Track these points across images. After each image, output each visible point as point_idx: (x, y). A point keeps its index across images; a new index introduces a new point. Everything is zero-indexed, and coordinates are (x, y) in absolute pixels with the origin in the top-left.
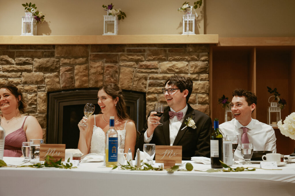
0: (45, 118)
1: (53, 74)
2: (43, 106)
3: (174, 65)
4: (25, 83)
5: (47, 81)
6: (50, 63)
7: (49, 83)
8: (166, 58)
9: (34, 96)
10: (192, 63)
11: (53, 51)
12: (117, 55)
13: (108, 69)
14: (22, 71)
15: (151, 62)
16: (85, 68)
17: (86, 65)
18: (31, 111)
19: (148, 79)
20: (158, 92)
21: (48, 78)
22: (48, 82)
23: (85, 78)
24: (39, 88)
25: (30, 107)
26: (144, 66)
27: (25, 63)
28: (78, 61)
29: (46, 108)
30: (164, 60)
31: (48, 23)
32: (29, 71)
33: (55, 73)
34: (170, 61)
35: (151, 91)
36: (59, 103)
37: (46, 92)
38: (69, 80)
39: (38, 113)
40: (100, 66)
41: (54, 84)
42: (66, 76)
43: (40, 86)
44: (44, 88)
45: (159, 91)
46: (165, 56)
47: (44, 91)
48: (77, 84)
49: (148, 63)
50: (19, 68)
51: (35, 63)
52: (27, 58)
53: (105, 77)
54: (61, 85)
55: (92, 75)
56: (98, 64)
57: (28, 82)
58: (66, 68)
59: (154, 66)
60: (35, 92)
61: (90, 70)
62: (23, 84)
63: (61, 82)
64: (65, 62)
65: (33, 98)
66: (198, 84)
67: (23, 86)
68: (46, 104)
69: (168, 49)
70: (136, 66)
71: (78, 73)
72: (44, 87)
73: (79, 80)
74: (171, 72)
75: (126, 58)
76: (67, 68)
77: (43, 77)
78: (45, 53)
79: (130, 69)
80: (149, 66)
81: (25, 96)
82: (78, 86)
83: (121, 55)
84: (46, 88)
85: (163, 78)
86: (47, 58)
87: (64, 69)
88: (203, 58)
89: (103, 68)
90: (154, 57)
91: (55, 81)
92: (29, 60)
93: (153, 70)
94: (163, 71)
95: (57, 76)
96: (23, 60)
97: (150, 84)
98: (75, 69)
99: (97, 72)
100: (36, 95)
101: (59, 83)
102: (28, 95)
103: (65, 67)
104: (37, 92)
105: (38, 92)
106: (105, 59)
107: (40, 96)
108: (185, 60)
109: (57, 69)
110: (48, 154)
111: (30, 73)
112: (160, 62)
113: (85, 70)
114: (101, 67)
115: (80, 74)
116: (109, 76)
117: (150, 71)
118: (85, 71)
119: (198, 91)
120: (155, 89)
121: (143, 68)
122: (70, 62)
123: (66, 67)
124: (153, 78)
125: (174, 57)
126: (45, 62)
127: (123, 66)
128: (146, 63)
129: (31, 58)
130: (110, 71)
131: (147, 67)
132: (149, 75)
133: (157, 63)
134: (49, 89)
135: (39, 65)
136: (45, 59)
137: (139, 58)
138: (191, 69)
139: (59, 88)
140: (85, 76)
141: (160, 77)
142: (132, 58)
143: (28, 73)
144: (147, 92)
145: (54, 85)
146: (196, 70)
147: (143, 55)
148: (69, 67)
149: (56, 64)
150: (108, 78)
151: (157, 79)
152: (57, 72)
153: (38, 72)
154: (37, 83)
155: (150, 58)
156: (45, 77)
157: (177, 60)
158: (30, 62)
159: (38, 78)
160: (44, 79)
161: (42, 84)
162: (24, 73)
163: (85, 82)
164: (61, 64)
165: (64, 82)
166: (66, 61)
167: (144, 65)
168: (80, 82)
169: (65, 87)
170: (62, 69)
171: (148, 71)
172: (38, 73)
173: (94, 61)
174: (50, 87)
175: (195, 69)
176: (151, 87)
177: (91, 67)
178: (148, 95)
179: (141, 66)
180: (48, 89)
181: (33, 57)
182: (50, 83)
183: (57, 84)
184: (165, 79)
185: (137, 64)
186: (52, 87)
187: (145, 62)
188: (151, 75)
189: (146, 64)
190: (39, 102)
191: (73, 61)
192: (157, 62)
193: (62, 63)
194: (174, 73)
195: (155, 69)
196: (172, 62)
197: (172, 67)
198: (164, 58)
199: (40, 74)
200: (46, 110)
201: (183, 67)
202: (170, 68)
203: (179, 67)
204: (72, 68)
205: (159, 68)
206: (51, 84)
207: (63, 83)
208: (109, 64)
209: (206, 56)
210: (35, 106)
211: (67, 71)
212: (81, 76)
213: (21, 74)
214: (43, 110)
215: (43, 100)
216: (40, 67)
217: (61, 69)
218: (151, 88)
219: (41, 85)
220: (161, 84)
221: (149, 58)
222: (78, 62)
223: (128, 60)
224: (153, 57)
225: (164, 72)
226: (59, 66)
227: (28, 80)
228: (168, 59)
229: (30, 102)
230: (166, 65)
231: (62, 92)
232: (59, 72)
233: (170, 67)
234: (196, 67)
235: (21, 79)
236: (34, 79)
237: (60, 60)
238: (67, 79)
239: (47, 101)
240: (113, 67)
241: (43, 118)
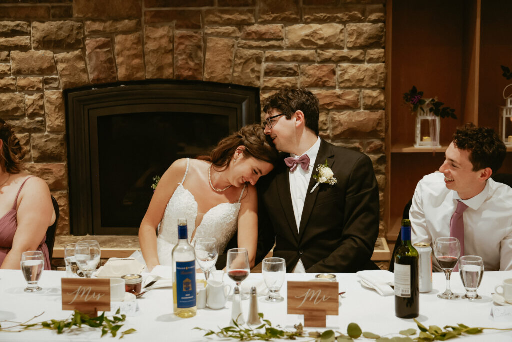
0: (63, 142)
1: (72, 54)
2: (57, 118)
3: (315, 32)
4: (19, 72)
5: (62, 69)
6: (65, 32)
7: (65, 72)
8: (299, 17)
9: (39, 99)
10: (352, 26)
11: (69, 4)
12: (200, 11)
13: (182, 40)
14: (9, 48)
15: (269, 25)
16: (136, 41)
17: (137, 34)
18: (34, 128)
19: (264, 60)
20: (283, 86)
21: (62, 61)
22: (64, 69)
23: (136, 61)
24: (46, 82)
25: (32, 121)
26: (254, 34)
27: (14, 32)
28: (120, 25)
29: (63, 123)
30: (296, 21)
32: (24, 48)
33: (77, 52)
34: (306, 22)
35: (269, 84)
36: (89, 110)
37: (62, 90)
38: (105, 65)
39: (49, 132)
40: (165, 35)
41: (75, 74)
42: (98, 57)
43: (48, 79)
44: (58, 82)
45: (285, 84)
46: (297, 13)
47: (57, 88)
48: (122, 72)
49: (263, 28)
50: (2, 42)
51: (35, 32)
52: (18, 22)
53: (177, 57)
54: (90, 75)
55: (151, 54)
56: (161, 31)
57: (23, 70)
58: (97, 42)
59: (274, 33)
60: (39, 90)
61: (146, 43)
62: (14, 74)
63: (89, 69)
64: (94, 29)
65: (37, 103)
66: (363, 69)
67: (14, 79)
68: (62, 113)
70: (238, 35)
71: (122, 51)
72: (56, 79)
73: (125, 66)
74: (310, 46)
75: (217, 19)
76: (100, 40)
77: (53, 61)
78: (52, 11)
79: (226, 40)
80: (265, 33)
81: (21, 99)
82: (125, 77)
83: (209, 12)
84: (61, 80)
85: (294, 58)
86: (58, 21)
87: (94, 43)
88: (373, 17)
89: (172, 40)
90: (274, 15)
91: (77, 67)
92: (22, 26)
93: (272, 42)
94: (292, 44)
95: (81, 58)
96: (10, 26)
97: (268, 71)
98: (115, 43)
99: (160, 47)
100: (42, 97)
101: (85, 70)
102: (27, 96)
103: (96, 38)
104: (43, 91)
105: (45, 90)
106: (175, 22)
107: (50, 98)
108: (338, 20)
109: (80, 44)
110: (78, 298)
111: (26, 51)
112: (286, 26)
113: (137, 43)
114: (168, 36)
115: (127, 53)
116: (184, 56)
117: (267, 44)
118: (135, 46)
119: (364, 84)
120: (278, 81)
121: (253, 39)
122: (105, 28)
123: (98, 39)
124: (272, 59)
125: (314, 14)
126: (55, 30)
127: (212, 34)
128: (258, 29)
129: (24, 21)
130: (187, 46)
131: (261, 36)
132: (265, 52)
133: (281, 28)
134: (66, 85)
135: (43, 35)
136: (54, 23)
137: (243, 17)
138: (349, 39)
139: (87, 81)
140: (136, 56)
141: (287, 56)
142: (229, 19)
143: (22, 51)
144: (262, 86)
145: (77, 76)
146: (359, 41)
147: (251, 11)
148: (103, 39)
149: (78, 33)
150: (184, 59)
151: (281, 59)
152: (80, 50)
153: (42, 49)
154: (42, 71)
155: (266, 17)
156: (56, 59)
157: (321, 21)
158: (25, 30)
159: (43, 63)
160: (54, 64)
161: (52, 75)
162: (14, 53)
163: (138, 68)
164: (86, 33)
165: (95, 68)
166: (97, 26)
167: (253, 32)
168: (127, 69)
169: (99, 79)
170: (90, 43)
171: (263, 45)
172: (41, 52)
173: (153, 24)
174: (68, 79)
175: (357, 38)
176: (270, 76)
177: (149, 37)
178: (264, 93)
179: (249, 34)
180: (64, 84)
181: (29, 19)
182: (68, 73)
184: (296, 59)
185: (240, 29)
186: (73, 81)
187: (257, 25)
188: (269, 53)
189: (258, 31)
190: (50, 112)
191: (111, 26)
192: (280, 25)
193: (88, 30)
194: (315, 47)
195: (277, 40)
196: (312, 25)
197: (312, 36)
198: (293, 16)
199: (47, 55)
200: (64, 125)
201: (334, 36)
202: (307, 38)
203: (326, 35)
204: (109, 41)
205: (285, 39)
206: (70, 74)
207: (94, 71)
208: (184, 32)
209: (380, 10)
210: (41, 118)
211: (100, 47)
212: (129, 56)
213: (9, 55)
214: (58, 126)
215: (56, 107)
216: (46, 39)
217: (87, 42)
218: (270, 79)
219: (51, 77)
220: (290, 71)
221: (263, 18)
222: (121, 29)
223: (221, 22)
224: (271, 16)
225: (296, 46)
226: (83, 36)
227: (24, 66)
228: (303, 19)
229: (31, 110)
230: (299, 31)
231: (93, 89)
232: (84, 49)
233: (307, 35)
234: (360, 34)
235: (8, 65)
236: (36, 65)
237: (84, 24)
238: (100, 63)
239: (63, 107)
240: (191, 36)
241: (59, 141)
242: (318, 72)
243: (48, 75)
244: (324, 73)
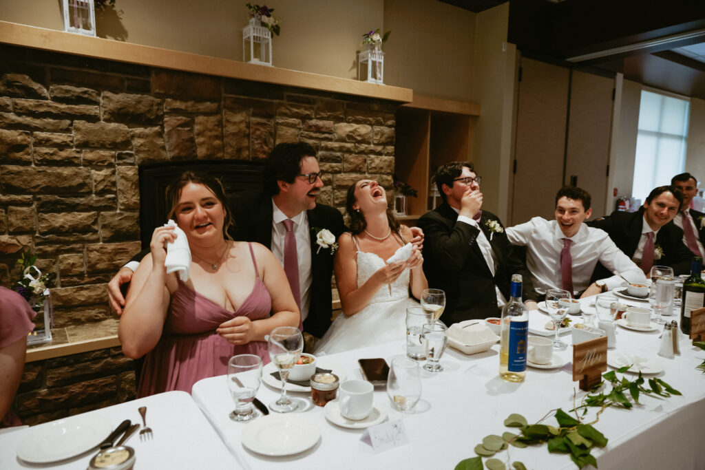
1: (150, 130)
2: (134, 195)
3: (355, 130)
4: (84, 145)
5: (138, 145)
6: (145, 106)
7: (142, 148)
8: (344, 117)
9: (111, 175)
10: (377, 129)
11: (146, 79)
12: (272, 103)
13: (258, 127)
14: (72, 117)
15: (325, 121)
16: (217, 123)
17: (218, 117)
18: (105, 206)
19: (320, 149)
20: (333, 170)
21: (139, 136)
22: (142, 145)
23: (217, 142)
24: (120, 157)
25: (102, 198)
26: (314, 127)
27: (79, 100)
28: (202, 107)
29: (138, 200)
30: (342, 120)
31: (118, 14)
32: (93, 119)
33: (157, 128)
34: (349, 122)
35: (325, 169)
37: (137, 167)
38: (186, 144)
39: (121, 209)
40: (244, 120)
41: (154, 151)
42: (179, 136)
43: (121, 154)
44: (132, 158)
46: (344, 114)
47: (132, 164)
48: (201, 152)
49: (321, 123)
50: (64, 109)
51: (107, 103)
52: (86, 89)
53: (253, 142)
54: (168, 153)
55: (231, 136)
56: (238, 118)
57: (91, 142)
58: (178, 120)
59: (328, 128)
60: (111, 165)
61: (226, 126)
62: (77, 146)
63: (167, 147)
64: (175, 107)
65: (109, 179)
66: (383, 160)
67: (78, 152)
68: (137, 191)
69: (345, 102)
70: (302, 127)
71: (204, 131)
72: (131, 155)
73: (206, 146)
74: (351, 141)
75: (287, 111)
76: (181, 119)
77: (128, 135)
78: (126, 83)
79: (293, 130)
80: (322, 127)
81: (87, 174)
82: (204, 157)
83: (280, 105)
84: (137, 157)
85: (341, 149)
86: (134, 95)
87: (175, 121)
88: (390, 123)
89: (248, 126)
91: (157, 145)
92: (89, 94)
93: (326, 135)
94: (340, 138)
95: (160, 135)
96: (74, 92)
98: (195, 124)
99: (239, 131)
100: (113, 173)
101: (163, 148)
102: (93, 171)
103: (177, 117)
104: (114, 167)
105: (117, 165)
106: (251, 110)
107: (123, 174)
108: (368, 123)
109: (159, 121)
110: (587, 363)
111: (94, 122)
112: (335, 123)
113: (217, 125)
114: (246, 122)
115: (209, 134)
116: (259, 141)
117: (323, 136)
118: (216, 128)
119: (383, 171)
120: (330, 166)
121: (313, 131)
122: (186, 107)
123: (179, 118)
124: (326, 149)
125: (354, 116)
126: (134, 103)
127: (282, 124)
128: (317, 123)
129: (92, 88)
130: (262, 132)
131: (318, 129)
132: (320, 143)
133: (332, 125)
134: (143, 161)
135: (119, 107)
136: (131, 96)
137: (307, 112)
138: (375, 138)
139: (166, 159)
140: (217, 137)
141: (335, 147)
142: (297, 112)
143: (89, 122)
145: (156, 153)
146: (382, 139)
147: (312, 108)
148: (184, 118)
149: (158, 109)
150: (259, 143)
151: (332, 149)
152: (159, 127)
153: (115, 122)
154: (114, 146)
155: (324, 115)
156: (131, 134)
157: (357, 122)
158: (93, 99)
159: (116, 137)
160: (129, 139)
161: (126, 150)
162: (78, 123)
163: (221, 148)
164: (165, 111)
165: (176, 146)
166: (178, 104)
167: (313, 125)
168: (208, 149)
170: (170, 121)
171: (319, 137)
172: (113, 125)
173: (233, 110)
174: (146, 156)
175: (381, 137)
176: (324, 162)
177: (228, 121)
179: (310, 127)
180: (140, 160)
181: (99, 88)
182: (146, 149)
183: (161, 150)
185: (303, 122)
186: (152, 157)
187: (316, 120)
188: (323, 144)
189: (317, 125)
190: (123, 188)
191: (193, 106)
193: (168, 108)
194: (355, 141)
195: (330, 133)
196: (353, 124)
197: (353, 133)
198: (342, 116)
199: (121, 128)
200: (140, 203)
201: (367, 134)
202: (350, 134)
203: (362, 133)
204: (189, 121)
205: (334, 133)
206: (149, 150)
207: (175, 148)
208: (259, 120)
209: (393, 119)
210: (113, 196)
211: (181, 126)
212: (210, 137)
213: (71, 125)
214: (135, 203)
215: (133, 184)
216: (122, 111)
217: (166, 119)
218: (324, 164)
219: (124, 152)
220: (337, 159)
221: (321, 115)
222: (202, 111)
223: (290, 114)
224: (327, 114)
225: (342, 140)
226: (162, 113)
227: (93, 138)
228: (347, 119)
229: (101, 187)
230: (345, 128)
231: (171, 167)
232: (162, 127)
233: (351, 132)
234: (383, 134)
235: (70, 136)
236: (108, 139)
237: (164, 101)
238: (182, 141)
239: (139, 184)
240: (265, 124)
241: (135, 219)
242: (356, 161)
243: (121, 150)
244: (360, 162)
